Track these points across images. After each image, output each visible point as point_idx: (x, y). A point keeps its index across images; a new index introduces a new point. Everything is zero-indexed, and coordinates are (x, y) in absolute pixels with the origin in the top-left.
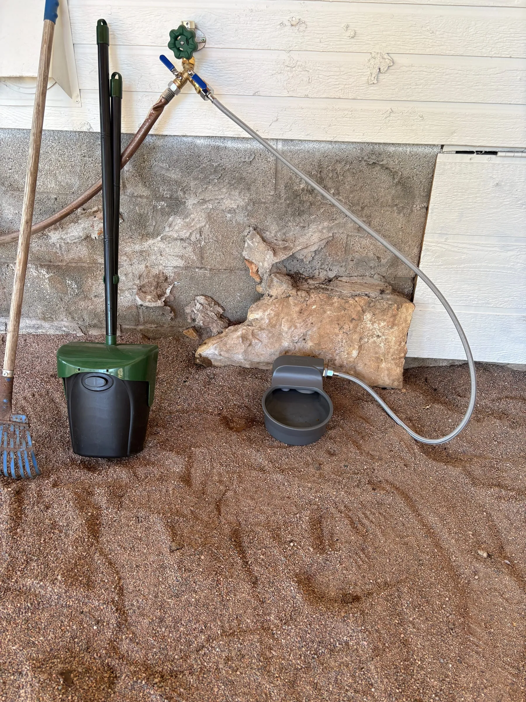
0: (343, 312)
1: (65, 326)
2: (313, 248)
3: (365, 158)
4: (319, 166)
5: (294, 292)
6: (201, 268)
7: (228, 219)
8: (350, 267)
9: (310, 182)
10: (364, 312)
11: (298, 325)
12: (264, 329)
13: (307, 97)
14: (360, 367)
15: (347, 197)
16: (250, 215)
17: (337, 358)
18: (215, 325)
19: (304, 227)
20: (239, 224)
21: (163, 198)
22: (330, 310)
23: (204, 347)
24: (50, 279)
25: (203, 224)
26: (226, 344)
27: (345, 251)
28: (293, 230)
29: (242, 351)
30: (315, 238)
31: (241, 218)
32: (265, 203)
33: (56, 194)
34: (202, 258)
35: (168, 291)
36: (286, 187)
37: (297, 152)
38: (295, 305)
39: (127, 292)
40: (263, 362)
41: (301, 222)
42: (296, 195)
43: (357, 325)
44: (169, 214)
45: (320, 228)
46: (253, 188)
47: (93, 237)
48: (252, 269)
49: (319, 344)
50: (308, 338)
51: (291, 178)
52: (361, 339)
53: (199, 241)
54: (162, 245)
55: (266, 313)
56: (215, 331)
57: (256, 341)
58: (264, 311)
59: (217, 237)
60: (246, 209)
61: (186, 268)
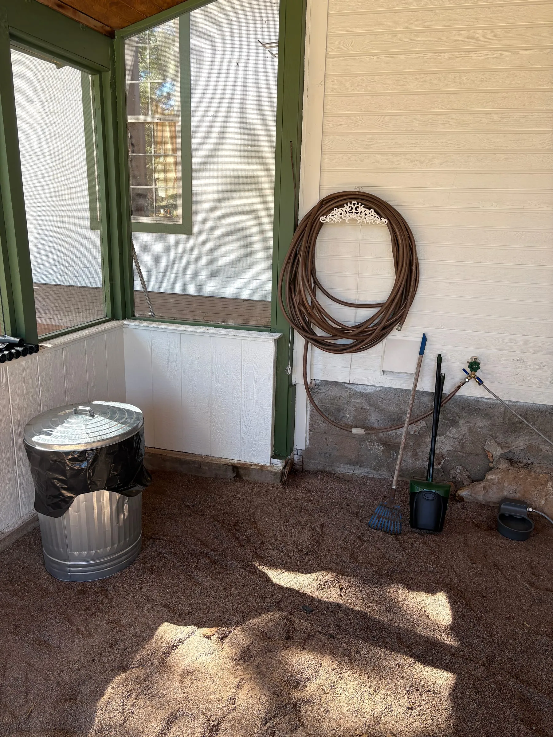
0: (537, 480)
1: (384, 474)
2: (522, 448)
3: (548, 411)
4: (525, 412)
5: (511, 468)
6: (461, 452)
7: (479, 431)
8: (540, 459)
9: (520, 418)
10: (548, 481)
11: (513, 484)
12: (495, 484)
13: (522, 385)
14: (546, 510)
15: (539, 427)
16: (490, 430)
17: (533, 503)
18: (466, 481)
19: (516, 438)
20: (483, 433)
21: (448, 419)
22: (530, 478)
23: (461, 491)
24: (383, 450)
25: (466, 432)
26: (475, 490)
27: (537, 451)
28: (511, 439)
29: (483, 494)
30: (522, 443)
31: (485, 431)
32: (497, 426)
33: (398, 413)
34: (463, 447)
35: (442, 462)
36: (508, 420)
37: (515, 406)
38: (512, 474)
39: (421, 460)
40: (493, 502)
41: (515, 436)
42: (513, 423)
43: (545, 487)
44: (450, 427)
45: (524, 439)
46: (493, 419)
47: (411, 433)
48: (489, 455)
49: (524, 495)
50: (517, 491)
51: (511, 416)
52: (546, 495)
53: (462, 439)
54: (444, 440)
55: (497, 477)
56: (465, 483)
57: (491, 490)
58: (496, 475)
59: (471, 438)
60: (488, 428)
61: (454, 451)
